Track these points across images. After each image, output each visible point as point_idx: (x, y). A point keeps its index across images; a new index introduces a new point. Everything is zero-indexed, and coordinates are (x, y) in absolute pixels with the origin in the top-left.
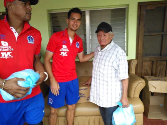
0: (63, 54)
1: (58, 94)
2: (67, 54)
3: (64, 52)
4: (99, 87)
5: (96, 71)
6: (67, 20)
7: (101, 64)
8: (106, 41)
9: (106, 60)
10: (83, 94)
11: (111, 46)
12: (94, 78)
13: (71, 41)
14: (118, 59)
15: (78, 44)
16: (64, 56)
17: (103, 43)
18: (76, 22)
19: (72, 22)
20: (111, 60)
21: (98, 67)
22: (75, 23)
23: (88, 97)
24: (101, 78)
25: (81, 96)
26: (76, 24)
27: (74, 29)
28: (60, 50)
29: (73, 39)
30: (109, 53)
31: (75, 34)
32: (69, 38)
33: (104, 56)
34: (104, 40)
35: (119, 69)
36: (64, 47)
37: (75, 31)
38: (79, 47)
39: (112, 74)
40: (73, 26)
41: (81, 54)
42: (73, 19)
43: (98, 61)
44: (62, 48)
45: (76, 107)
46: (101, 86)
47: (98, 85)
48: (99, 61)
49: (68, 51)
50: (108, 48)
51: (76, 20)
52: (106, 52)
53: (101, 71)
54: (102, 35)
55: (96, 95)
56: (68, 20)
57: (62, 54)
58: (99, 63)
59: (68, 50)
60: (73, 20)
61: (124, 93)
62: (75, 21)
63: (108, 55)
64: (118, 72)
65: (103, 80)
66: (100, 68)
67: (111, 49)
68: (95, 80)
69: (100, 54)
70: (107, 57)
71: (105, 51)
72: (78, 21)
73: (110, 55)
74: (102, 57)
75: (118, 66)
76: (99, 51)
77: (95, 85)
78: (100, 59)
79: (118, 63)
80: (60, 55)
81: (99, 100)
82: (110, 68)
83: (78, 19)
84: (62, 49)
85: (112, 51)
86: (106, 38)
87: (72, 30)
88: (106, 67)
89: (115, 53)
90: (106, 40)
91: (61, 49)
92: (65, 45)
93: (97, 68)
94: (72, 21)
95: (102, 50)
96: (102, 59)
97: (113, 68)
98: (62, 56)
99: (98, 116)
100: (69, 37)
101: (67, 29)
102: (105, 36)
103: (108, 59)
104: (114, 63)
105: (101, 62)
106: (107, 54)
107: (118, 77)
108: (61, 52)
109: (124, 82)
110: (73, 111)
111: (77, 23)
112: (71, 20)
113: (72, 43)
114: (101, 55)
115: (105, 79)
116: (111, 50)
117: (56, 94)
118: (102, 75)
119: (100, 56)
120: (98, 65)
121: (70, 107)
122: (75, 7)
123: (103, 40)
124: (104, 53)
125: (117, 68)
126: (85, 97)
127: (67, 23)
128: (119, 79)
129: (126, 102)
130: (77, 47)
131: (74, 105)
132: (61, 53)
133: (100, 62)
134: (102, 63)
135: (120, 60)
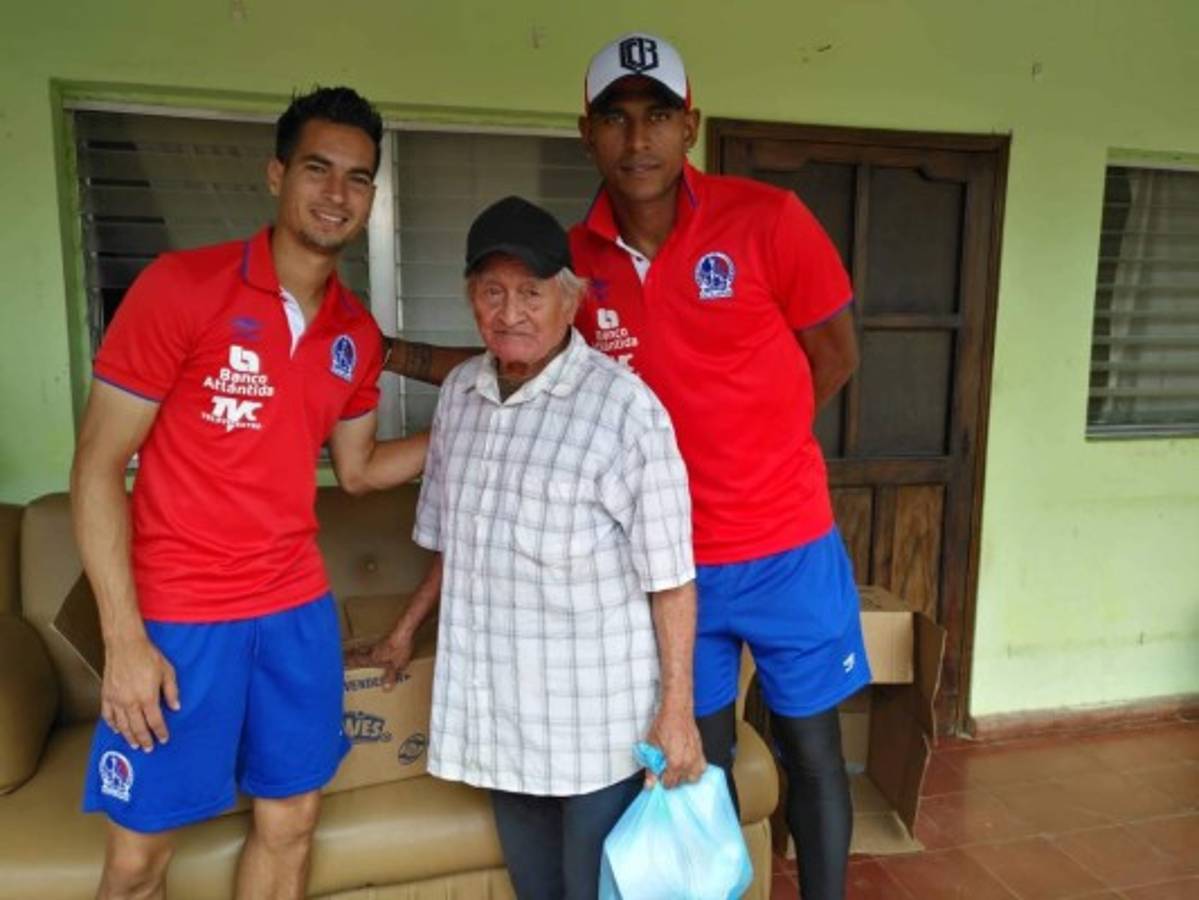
0: (231, 412)
1: (163, 741)
2: (256, 412)
3: (232, 402)
4: (514, 661)
5: (481, 551)
6: (275, 169)
7: (520, 492)
8: (541, 337)
9: (552, 465)
10: (374, 719)
11: (576, 369)
12: (471, 602)
13: (297, 322)
14: (632, 457)
15: (349, 354)
16: (237, 431)
17: (518, 350)
18: (337, 187)
19: (307, 188)
20: (591, 465)
21: (493, 516)
22: (328, 191)
23: (408, 741)
24: (525, 593)
25: (359, 737)
26: (337, 198)
27: (324, 239)
28: (208, 382)
29: (314, 311)
30: (571, 415)
31: (324, 275)
32: (281, 300)
33: (535, 437)
34: (528, 328)
35: (642, 521)
36: (243, 360)
37: (331, 251)
38: (348, 376)
39: (597, 555)
40: (314, 213)
41: (353, 432)
42: (314, 168)
43: (493, 476)
44: (226, 364)
45: (318, 818)
46: (529, 649)
47: (501, 647)
48: (501, 475)
49: (270, 391)
50: (555, 383)
51: (340, 174)
52: (544, 409)
53: (526, 540)
54: (512, 293)
55: (485, 723)
56: (281, 168)
57: (218, 411)
58: (500, 487)
59: (270, 383)
60: (315, 175)
61: (674, 682)
62: (331, 181)
63: (566, 429)
64: (635, 537)
65: (543, 608)
66: (514, 522)
67: (578, 388)
68: (480, 611)
69: (504, 423)
70: (560, 441)
71: (539, 401)
72: (352, 184)
73: (580, 429)
74: (518, 446)
75: (634, 501)
76: (484, 400)
77: (481, 648)
78: (503, 459)
79: (631, 480)
80: (208, 417)
81: (514, 752)
82: (581, 515)
83: (355, 171)
84: (224, 373)
85: (587, 403)
86: (538, 316)
87: (306, 242)
88: (559, 516)
89: (613, 412)
90: (537, 328)
91: (216, 376)
92: (247, 346)
93: (491, 528)
94: (313, 180)
95: (517, 398)
96: (526, 461)
97: (599, 517)
98: (223, 427)
99: (480, 868)
100: (285, 294)
101: (271, 232)
102: (535, 301)
103: (568, 455)
104: (610, 481)
105: (521, 479)
106: (553, 424)
107: (635, 572)
108: (216, 399)
109: (668, 604)
110: (301, 849)
111: (345, 194)
112: (298, 167)
113: (303, 341)
114: (511, 433)
115: (556, 594)
116: (581, 396)
117: (146, 738)
118: (531, 568)
119: (500, 440)
120: (497, 499)
121: (274, 814)
122: (332, 83)
123: (520, 328)
124: (528, 419)
125: (623, 519)
126: (388, 738)
127: (274, 190)
128: (646, 588)
129: (687, 745)
130: (339, 372)
131: (308, 802)
132: (210, 407)
133: (513, 481)
134: (528, 486)
135: (643, 463)
